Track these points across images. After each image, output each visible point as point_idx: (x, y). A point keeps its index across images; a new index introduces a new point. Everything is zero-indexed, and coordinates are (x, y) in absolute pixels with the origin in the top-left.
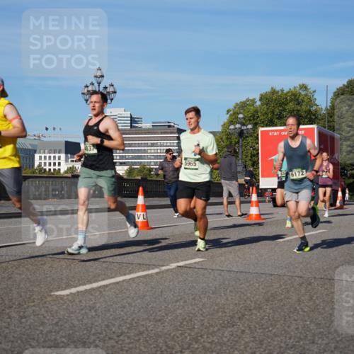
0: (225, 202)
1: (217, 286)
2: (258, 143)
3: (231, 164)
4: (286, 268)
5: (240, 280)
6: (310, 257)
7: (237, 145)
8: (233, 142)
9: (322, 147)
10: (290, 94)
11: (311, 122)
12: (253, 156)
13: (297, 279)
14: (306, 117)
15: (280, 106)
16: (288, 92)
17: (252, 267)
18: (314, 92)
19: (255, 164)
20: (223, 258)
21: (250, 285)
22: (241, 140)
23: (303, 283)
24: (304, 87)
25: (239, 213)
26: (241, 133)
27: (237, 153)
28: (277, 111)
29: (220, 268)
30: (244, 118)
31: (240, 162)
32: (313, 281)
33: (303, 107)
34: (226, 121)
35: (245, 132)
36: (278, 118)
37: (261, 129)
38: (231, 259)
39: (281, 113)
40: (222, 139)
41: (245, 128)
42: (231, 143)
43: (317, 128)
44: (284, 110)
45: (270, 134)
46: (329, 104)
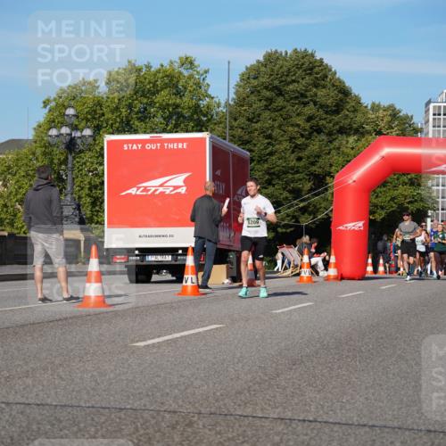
0: (38, 274)
1: (15, 435)
2: (102, 164)
3: (50, 202)
4: (148, 395)
5: (61, 422)
6: (193, 375)
7: (63, 167)
8: (56, 161)
9: (218, 173)
10: (161, 75)
11: (200, 127)
12: (93, 187)
13: (167, 416)
14: (191, 119)
15: (144, 95)
16: (158, 71)
17: (86, 397)
18: (206, 72)
19: (97, 202)
20: (29, 381)
21: (80, 430)
22: (70, 158)
23: (177, 423)
24: (188, 62)
25: (66, 296)
26: (71, 145)
27: (63, 181)
28: (138, 106)
29: (23, 400)
30: (76, 116)
31: (69, 198)
32: (195, 419)
33: (185, 99)
34: (42, 120)
35: (79, 141)
36: (138, 119)
37: (108, 138)
38: (45, 383)
39: (145, 109)
40: (34, 154)
41: (78, 134)
42: (52, 162)
43: (211, 138)
44: (152, 104)
45: (126, 147)
46: (232, 96)
